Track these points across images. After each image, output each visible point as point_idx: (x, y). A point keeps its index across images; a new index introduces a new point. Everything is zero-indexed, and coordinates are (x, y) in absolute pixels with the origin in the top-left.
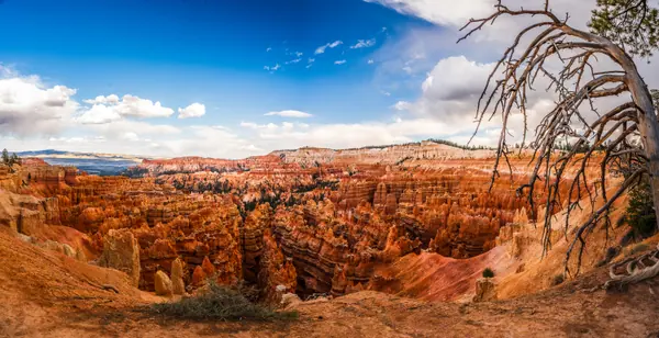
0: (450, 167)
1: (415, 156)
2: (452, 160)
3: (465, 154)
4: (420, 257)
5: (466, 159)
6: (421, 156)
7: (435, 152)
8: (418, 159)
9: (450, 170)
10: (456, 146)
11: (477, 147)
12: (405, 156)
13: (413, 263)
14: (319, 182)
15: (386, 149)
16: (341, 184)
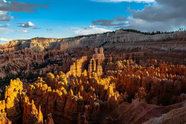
0: (137, 47)
1: (112, 41)
2: (137, 42)
3: (146, 38)
4: (132, 104)
5: (147, 41)
6: (115, 40)
7: (125, 38)
8: (114, 42)
9: (136, 49)
10: (139, 32)
11: (155, 32)
12: (104, 41)
13: (128, 109)
14: (49, 61)
15: (92, 37)
16: (63, 61)
